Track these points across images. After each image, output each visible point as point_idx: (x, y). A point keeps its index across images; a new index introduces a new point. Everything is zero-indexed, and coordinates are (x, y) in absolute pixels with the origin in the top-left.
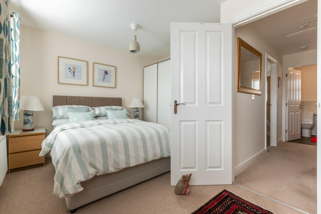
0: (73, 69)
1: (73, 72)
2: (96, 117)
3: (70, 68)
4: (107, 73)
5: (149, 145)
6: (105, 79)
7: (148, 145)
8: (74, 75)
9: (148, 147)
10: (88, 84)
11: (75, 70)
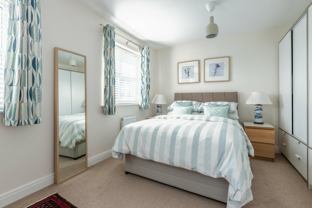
0: (187, 70)
1: (188, 72)
2: (192, 112)
3: (185, 70)
4: (219, 66)
5: (178, 147)
6: (216, 73)
7: (176, 147)
8: (188, 75)
9: (175, 149)
10: (199, 81)
11: (189, 70)
